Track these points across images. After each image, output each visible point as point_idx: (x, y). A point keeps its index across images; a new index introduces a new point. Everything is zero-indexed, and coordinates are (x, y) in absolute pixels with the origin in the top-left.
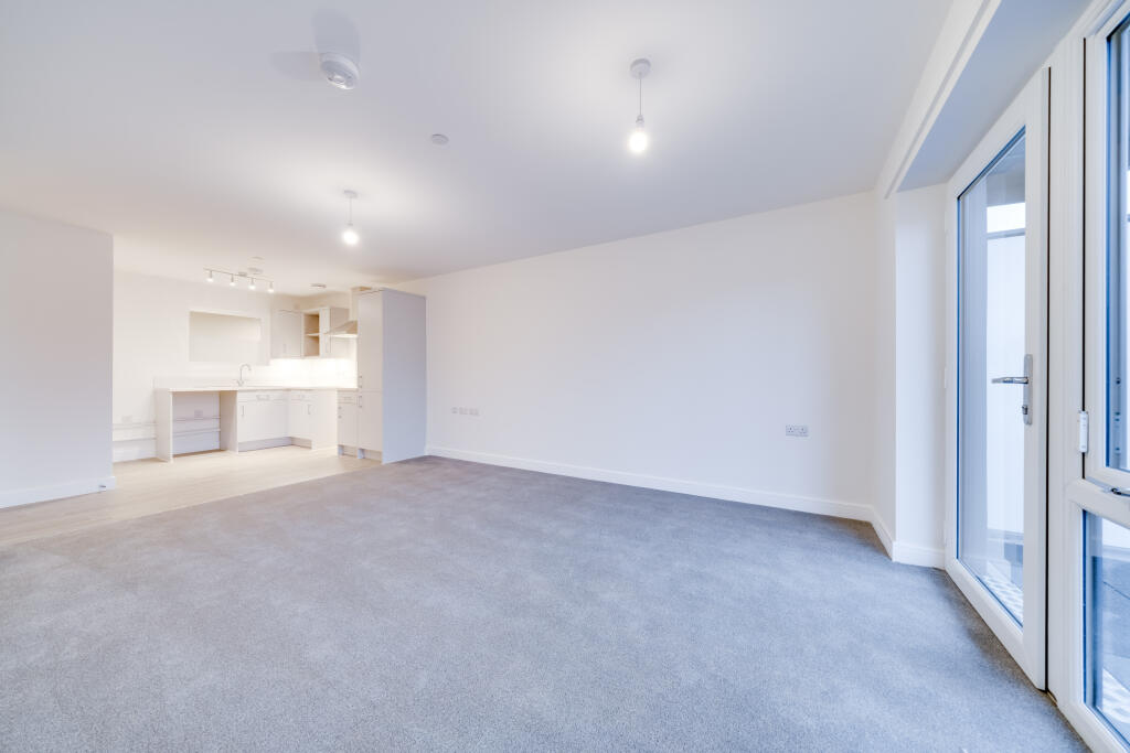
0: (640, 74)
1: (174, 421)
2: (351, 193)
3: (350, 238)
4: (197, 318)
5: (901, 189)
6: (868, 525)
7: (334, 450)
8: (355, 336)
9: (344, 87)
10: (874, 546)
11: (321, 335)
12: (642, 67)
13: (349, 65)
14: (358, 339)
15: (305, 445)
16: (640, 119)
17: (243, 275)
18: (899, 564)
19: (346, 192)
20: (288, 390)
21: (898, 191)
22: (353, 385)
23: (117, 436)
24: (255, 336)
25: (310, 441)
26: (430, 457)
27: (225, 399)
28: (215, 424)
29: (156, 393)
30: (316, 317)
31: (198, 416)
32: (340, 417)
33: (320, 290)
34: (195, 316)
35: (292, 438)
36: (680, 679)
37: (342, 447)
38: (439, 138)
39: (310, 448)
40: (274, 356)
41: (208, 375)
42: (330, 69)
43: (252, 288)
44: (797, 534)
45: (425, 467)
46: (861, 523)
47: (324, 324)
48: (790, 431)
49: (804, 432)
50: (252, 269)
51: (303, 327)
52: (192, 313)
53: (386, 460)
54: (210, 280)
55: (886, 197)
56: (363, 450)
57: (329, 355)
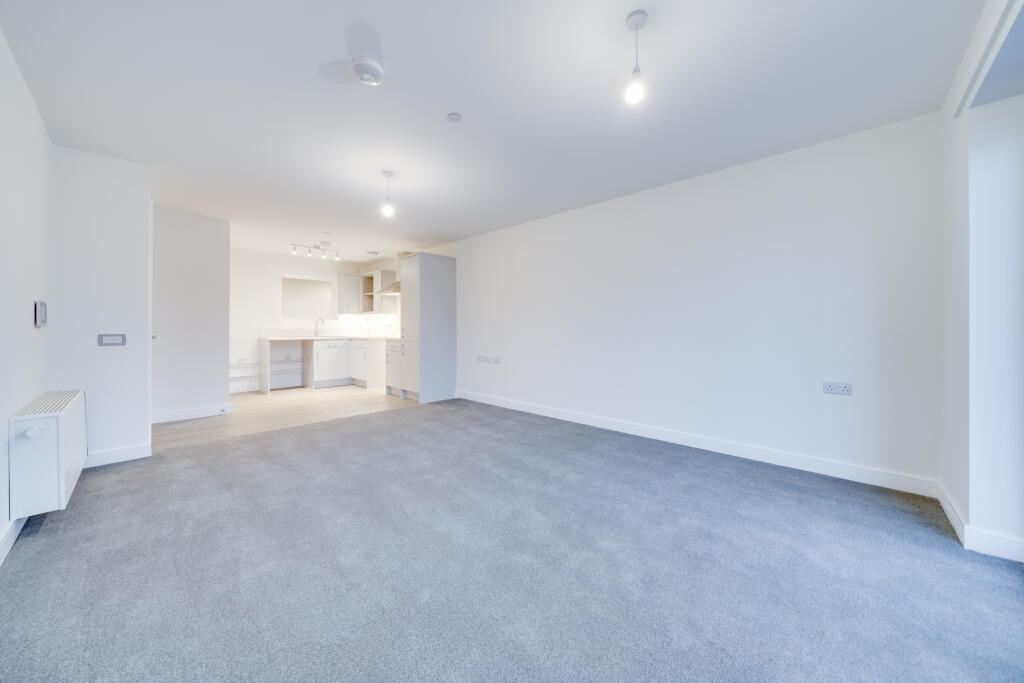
0: (637, 25)
1: (271, 363)
2: (388, 173)
3: (388, 211)
4: (288, 283)
5: (976, 103)
6: (934, 503)
7: (383, 391)
8: (399, 294)
9: (374, 84)
10: (938, 527)
11: (374, 293)
12: (638, 18)
13: (375, 64)
14: (402, 296)
15: (363, 385)
16: (636, 70)
17: (317, 247)
18: (973, 552)
19: (385, 172)
20: (351, 339)
21: (972, 107)
22: (397, 335)
23: (233, 374)
24: (327, 296)
25: (366, 382)
26: (459, 399)
27: (306, 345)
28: (298, 366)
29: (260, 341)
30: (371, 279)
31: (288, 360)
32: (387, 362)
33: (372, 257)
34: (287, 282)
35: (353, 380)
36: (672, 640)
37: (389, 388)
38: (454, 116)
39: (366, 388)
40: (341, 311)
41: (294, 328)
42: (361, 70)
43: (324, 257)
44: (835, 503)
45: (453, 408)
46: (924, 498)
47: (377, 284)
48: (829, 389)
49: (847, 390)
50: (323, 242)
51: (361, 289)
52: (283, 279)
53: (423, 400)
54: (294, 253)
55: (957, 115)
56: (404, 391)
57: (381, 311)
